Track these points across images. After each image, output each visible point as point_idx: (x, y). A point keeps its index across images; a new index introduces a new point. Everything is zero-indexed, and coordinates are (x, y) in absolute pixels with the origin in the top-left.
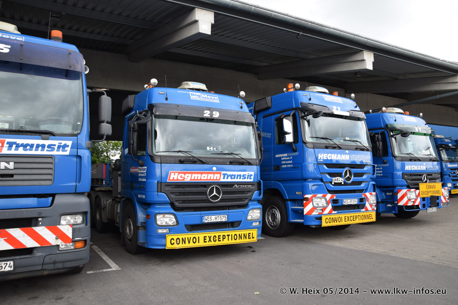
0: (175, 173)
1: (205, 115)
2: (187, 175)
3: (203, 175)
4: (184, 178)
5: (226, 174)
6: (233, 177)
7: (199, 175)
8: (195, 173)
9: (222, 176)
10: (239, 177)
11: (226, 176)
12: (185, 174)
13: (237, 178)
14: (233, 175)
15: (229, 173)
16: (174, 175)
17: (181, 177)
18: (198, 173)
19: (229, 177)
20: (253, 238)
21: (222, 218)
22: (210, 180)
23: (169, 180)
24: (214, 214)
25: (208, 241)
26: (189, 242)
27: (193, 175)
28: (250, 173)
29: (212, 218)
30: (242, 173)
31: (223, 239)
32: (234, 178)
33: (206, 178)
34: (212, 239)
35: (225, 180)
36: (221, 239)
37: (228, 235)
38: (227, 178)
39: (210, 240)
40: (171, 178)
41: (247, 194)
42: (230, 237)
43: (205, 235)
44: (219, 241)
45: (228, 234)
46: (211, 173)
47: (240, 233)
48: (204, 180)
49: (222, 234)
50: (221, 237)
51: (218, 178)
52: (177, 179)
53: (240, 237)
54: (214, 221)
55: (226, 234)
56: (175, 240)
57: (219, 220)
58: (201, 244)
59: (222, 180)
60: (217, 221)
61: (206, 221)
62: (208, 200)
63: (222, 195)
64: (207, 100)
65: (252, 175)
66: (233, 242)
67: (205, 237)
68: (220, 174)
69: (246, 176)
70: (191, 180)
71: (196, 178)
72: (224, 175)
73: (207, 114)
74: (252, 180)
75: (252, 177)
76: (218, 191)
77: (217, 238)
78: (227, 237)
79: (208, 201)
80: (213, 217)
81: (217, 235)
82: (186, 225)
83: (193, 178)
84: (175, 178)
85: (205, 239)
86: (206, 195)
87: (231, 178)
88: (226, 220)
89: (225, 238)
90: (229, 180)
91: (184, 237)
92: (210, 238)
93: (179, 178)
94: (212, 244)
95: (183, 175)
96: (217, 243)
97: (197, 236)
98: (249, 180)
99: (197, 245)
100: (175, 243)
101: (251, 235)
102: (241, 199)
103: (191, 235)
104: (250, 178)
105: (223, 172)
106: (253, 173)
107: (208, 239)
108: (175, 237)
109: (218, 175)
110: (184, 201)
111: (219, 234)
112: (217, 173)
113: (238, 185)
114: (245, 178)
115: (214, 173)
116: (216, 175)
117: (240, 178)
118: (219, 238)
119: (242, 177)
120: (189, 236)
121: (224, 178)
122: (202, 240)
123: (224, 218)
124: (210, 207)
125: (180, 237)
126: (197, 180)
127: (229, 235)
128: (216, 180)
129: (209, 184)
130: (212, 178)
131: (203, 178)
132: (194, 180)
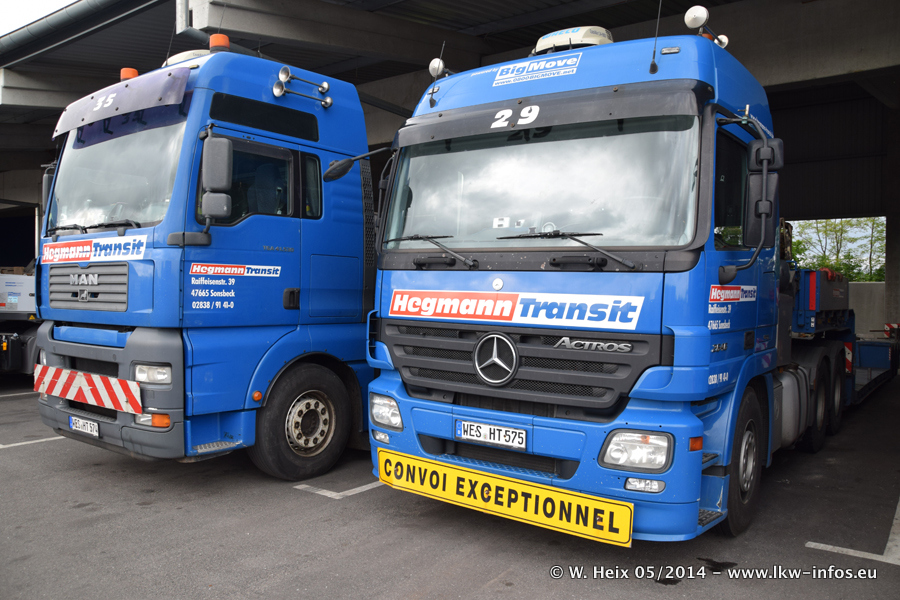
0: (402, 294)
1: (495, 125)
2: (427, 300)
3: (466, 302)
4: (421, 310)
5: (533, 301)
6: (555, 311)
7: (456, 302)
8: (445, 296)
9: (519, 308)
10: (577, 312)
11: (532, 307)
12: (422, 296)
13: (570, 316)
14: (554, 305)
15: (543, 298)
16: (401, 299)
17: (415, 306)
18: (452, 297)
19: (543, 312)
20: (613, 530)
21: (508, 435)
22: (483, 316)
23: (393, 312)
24: (487, 420)
25: (466, 494)
26: (422, 482)
27: (442, 302)
28: (625, 300)
29: (482, 430)
30: (590, 300)
31: (511, 501)
32: (559, 316)
33: (471, 311)
34: (478, 490)
35: (529, 320)
36: (505, 499)
37: (527, 496)
38: (535, 314)
39: (472, 492)
40: (396, 308)
41: (611, 372)
42: (531, 502)
43: (462, 475)
44: (497, 502)
45: (528, 490)
46: (486, 297)
47: (567, 499)
48: (467, 316)
49: (507, 485)
50: (505, 494)
51: (506, 313)
52: (407, 312)
53: (566, 512)
54: (488, 440)
55: (520, 488)
56: (394, 464)
57: (502, 442)
58: (449, 495)
59: (517, 319)
60: (496, 441)
61: (465, 437)
62: (476, 375)
63: (520, 364)
64: (540, 76)
65: (634, 309)
66: (540, 520)
67: (460, 479)
68: (514, 299)
69: (608, 312)
70: (435, 314)
71: (446, 311)
72: (526, 305)
73: (501, 122)
74: (631, 326)
75: (635, 316)
76: (504, 352)
77: (492, 494)
78: (521, 499)
79: (472, 378)
80: (485, 429)
81: (494, 483)
82: (420, 435)
83: (439, 310)
84: (403, 309)
85: (459, 486)
86: (471, 359)
87: (549, 315)
88: (523, 446)
89: (515, 500)
90: (542, 320)
91: (412, 463)
92: (473, 485)
93: (411, 309)
94: (477, 504)
95: (418, 300)
96: (491, 508)
97: (441, 471)
98: (617, 325)
99: (438, 494)
100: (393, 474)
101: (606, 517)
102: (586, 390)
103: (428, 464)
104: (625, 319)
105: (523, 295)
106: (638, 301)
107: (467, 489)
108: (394, 459)
109: (508, 305)
110: (423, 372)
111: (501, 484)
112: (505, 298)
113: (572, 339)
114: (601, 316)
115: (496, 298)
116: (500, 304)
117: (581, 317)
118: (498, 495)
119: (588, 314)
120: (424, 466)
121: (524, 314)
122: (452, 484)
123: (517, 439)
124: (481, 397)
125: (405, 462)
126: (450, 315)
127: (529, 496)
128: (501, 317)
129: (482, 328)
130: (488, 313)
131: (463, 311)
132: (442, 314)
